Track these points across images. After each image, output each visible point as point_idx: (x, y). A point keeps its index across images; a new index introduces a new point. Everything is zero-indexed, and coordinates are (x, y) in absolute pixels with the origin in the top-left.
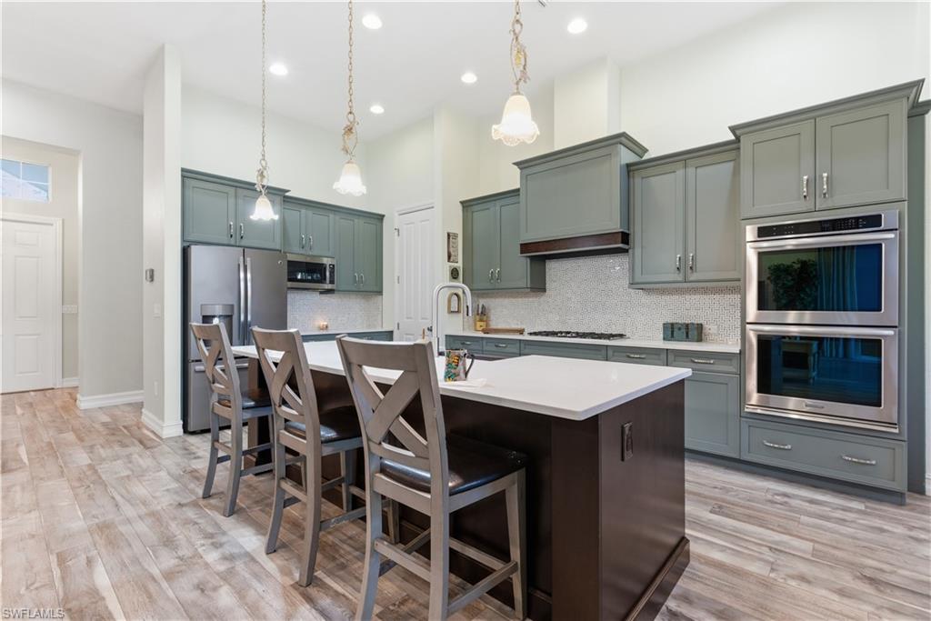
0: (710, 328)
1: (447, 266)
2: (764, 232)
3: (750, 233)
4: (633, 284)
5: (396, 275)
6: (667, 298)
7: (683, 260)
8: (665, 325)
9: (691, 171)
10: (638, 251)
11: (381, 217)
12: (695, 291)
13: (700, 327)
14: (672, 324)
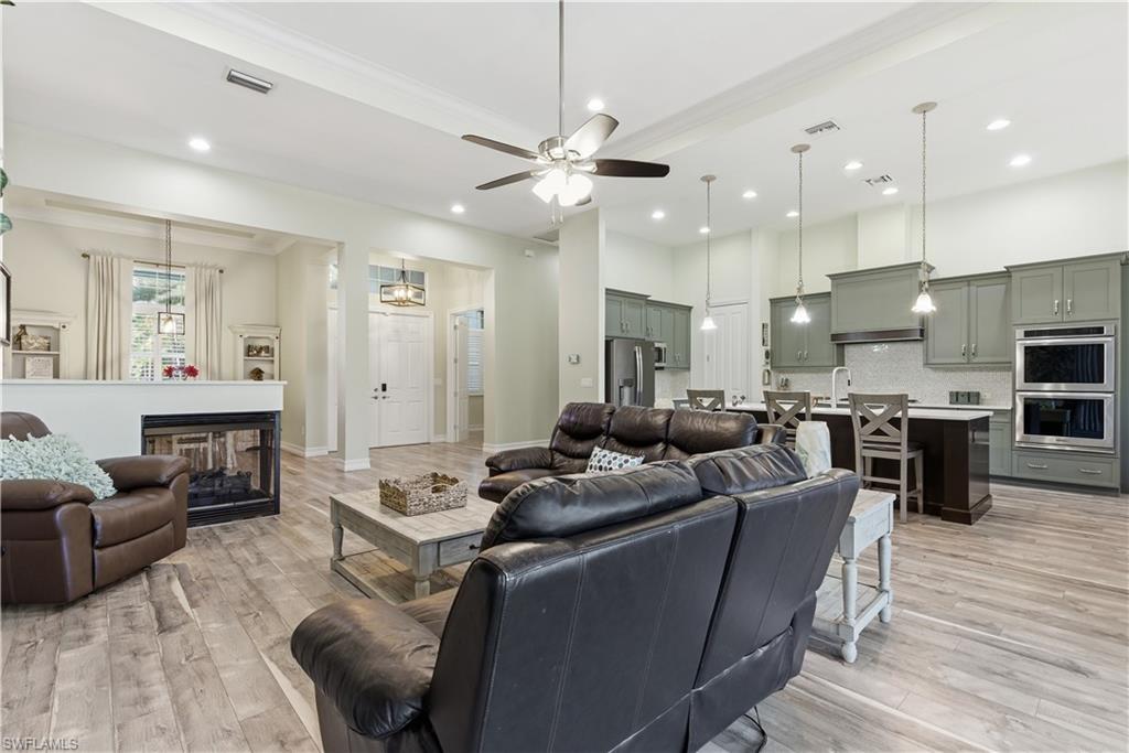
0: (986, 395)
1: (764, 349)
2: (1028, 334)
3: (1020, 333)
4: (926, 364)
5: (706, 354)
6: (950, 374)
7: (968, 349)
8: (951, 393)
9: (973, 288)
10: (930, 340)
11: (690, 308)
12: (974, 370)
13: (978, 394)
14: (957, 393)
